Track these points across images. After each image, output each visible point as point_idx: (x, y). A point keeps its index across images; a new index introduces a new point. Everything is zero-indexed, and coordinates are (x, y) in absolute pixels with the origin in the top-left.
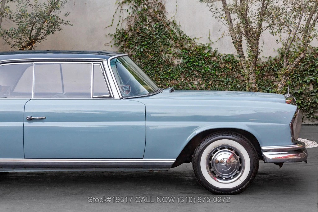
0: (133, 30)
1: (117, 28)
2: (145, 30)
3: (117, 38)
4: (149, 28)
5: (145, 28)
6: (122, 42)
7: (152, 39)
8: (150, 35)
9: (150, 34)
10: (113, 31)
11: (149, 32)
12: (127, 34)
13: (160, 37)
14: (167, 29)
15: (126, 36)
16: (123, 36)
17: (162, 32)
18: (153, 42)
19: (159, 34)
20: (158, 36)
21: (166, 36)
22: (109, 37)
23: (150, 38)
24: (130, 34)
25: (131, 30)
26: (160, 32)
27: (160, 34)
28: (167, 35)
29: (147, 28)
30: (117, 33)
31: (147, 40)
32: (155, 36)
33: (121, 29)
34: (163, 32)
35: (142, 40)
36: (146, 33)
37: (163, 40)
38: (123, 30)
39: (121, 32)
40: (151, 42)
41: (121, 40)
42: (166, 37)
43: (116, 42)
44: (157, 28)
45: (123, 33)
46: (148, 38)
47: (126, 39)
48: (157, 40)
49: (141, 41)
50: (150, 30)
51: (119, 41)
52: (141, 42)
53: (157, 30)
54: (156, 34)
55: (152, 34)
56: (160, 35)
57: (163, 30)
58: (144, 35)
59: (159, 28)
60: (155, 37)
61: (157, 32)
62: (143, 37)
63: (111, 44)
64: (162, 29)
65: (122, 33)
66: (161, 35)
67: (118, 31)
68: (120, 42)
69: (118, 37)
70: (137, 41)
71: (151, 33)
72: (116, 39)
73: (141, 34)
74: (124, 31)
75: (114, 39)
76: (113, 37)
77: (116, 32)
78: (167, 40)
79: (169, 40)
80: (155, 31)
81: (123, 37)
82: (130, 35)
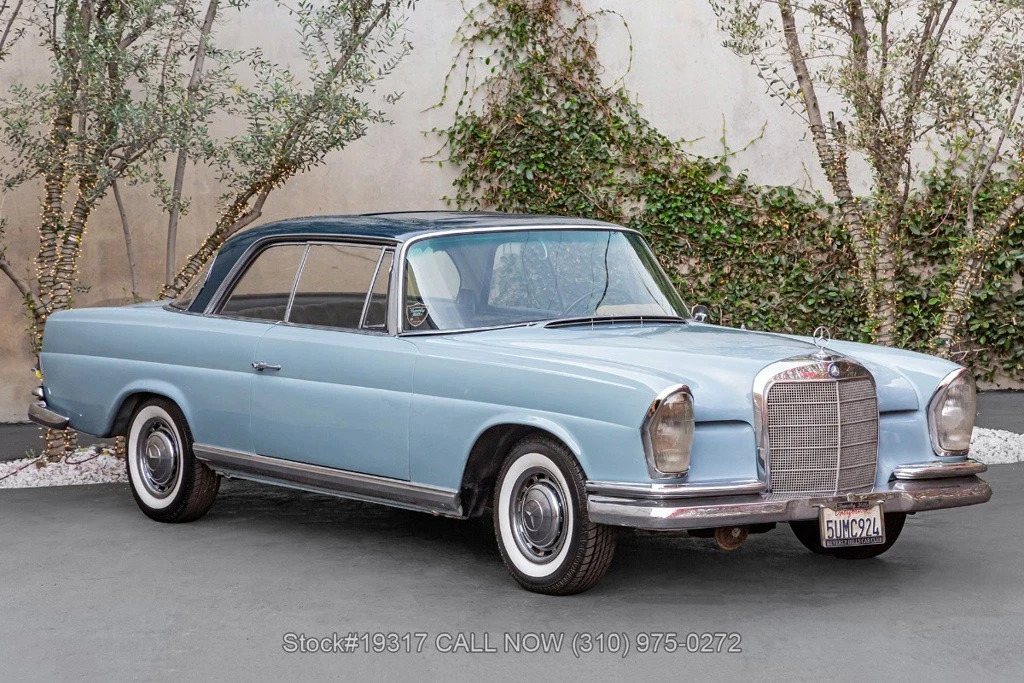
0: (504, 118)
1: (457, 113)
2: (539, 117)
3: (456, 141)
4: (550, 113)
5: (539, 113)
6: (471, 151)
7: (557, 143)
8: (553, 131)
9: (552, 129)
10: (447, 122)
11: (549, 122)
12: (487, 130)
13: (583, 137)
14: (600, 115)
15: (484, 136)
16: (476, 134)
17: (587, 124)
18: (560, 154)
19: (579, 129)
20: (576, 136)
21: (600, 136)
22: (433, 137)
23: (552, 141)
24: (495, 129)
25: (497, 117)
26: (582, 122)
27: (582, 129)
28: (602, 133)
29: (545, 112)
30: (458, 128)
31: (543, 146)
32: (568, 135)
33: (469, 114)
34: (590, 124)
35: (529, 148)
36: (541, 127)
37: (591, 146)
38: (474, 117)
39: (469, 122)
40: (556, 154)
41: (467, 146)
42: (599, 139)
43: (455, 154)
44: (572, 111)
45: (476, 127)
46: (546, 142)
47: (483, 146)
48: (573, 147)
49: (528, 151)
50: (551, 118)
51: (462, 150)
52: (528, 154)
53: (574, 116)
54: (571, 130)
55: (559, 130)
56: (581, 131)
57: (589, 117)
58: (536, 133)
59: (579, 111)
60: (568, 139)
61: (572, 124)
62: (532, 137)
63: (438, 159)
64: (587, 114)
65: (472, 128)
66: (584, 133)
67: (459, 122)
68: (464, 152)
69: (459, 137)
70: (515, 150)
71: (555, 126)
72: (454, 144)
73: (526, 131)
74: (476, 120)
75: (449, 144)
76: (445, 138)
77: (456, 125)
78: (603, 146)
79: (606, 145)
80: (567, 121)
81: (475, 137)
82: (494, 132)
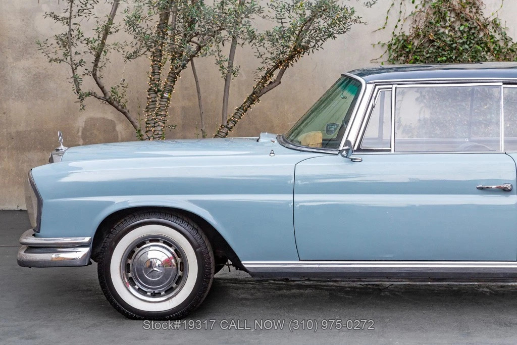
0: (422, 36)
1: (393, 33)
2: (444, 36)
3: (392, 50)
4: (451, 33)
5: (444, 33)
6: (401, 56)
7: (454, 51)
8: (452, 44)
9: (452, 42)
10: (387, 38)
11: (449, 38)
12: (412, 43)
13: (470, 47)
14: (482, 35)
15: (410, 47)
16: (404, 45)
17: (473, 40)
18: (456, 58)
19: (468, 43)
20: (467, 47)
21: (481, 47)
22: (378, 47)
23: (452, 49)
24: (416, 42)
25: (418, 36)
26: (470, 38)
27: (471, 43)
28: (482, 45)
29: (447, 32)
30: (394, 41)
31: (446, 53)
32: (462, 47)
33: (401, 34)
34: (476, 40)
35: (437, 54)
36: (445, 41)
37: (476, 53)
38: (403, 35)
39: (401, 38)
40: (454, 58)
41: (399, 53)
42: (481, 49)
43: (392, 57)
44: (465, 32)
45: (405, 41)
46: (448, 50)
47: (408, 52)
48: (464, 54)
49: (436, 56)
50: (451, 36)
51: (396, 55)
52: (436, 57)
53: (465, 35)
54: (463, 43)
55: (456, 43)
56: (470, 44)
57: (475, 35)
58: (441, 45)
59: (469, 32)
60: (461, 49)
61: (464, 40)
62: (439, 47)
63: (381, 60)
64: (474, 33)
65: (402, 42)
66: (471, 45)
67: (394, 38)
68: (397, 56)
69: (394, 47)
70: (428, 55)
71: (453, 41)
72: (391, 51)
73: (436, 43)
74: (405, 38)
75: (388, 51)
76: (386, 48)
77: (392, 40)
78: (482, 54)
79: (485, 53)
80: (461, 38)
81: (404, 47)
82: (416, 44)
